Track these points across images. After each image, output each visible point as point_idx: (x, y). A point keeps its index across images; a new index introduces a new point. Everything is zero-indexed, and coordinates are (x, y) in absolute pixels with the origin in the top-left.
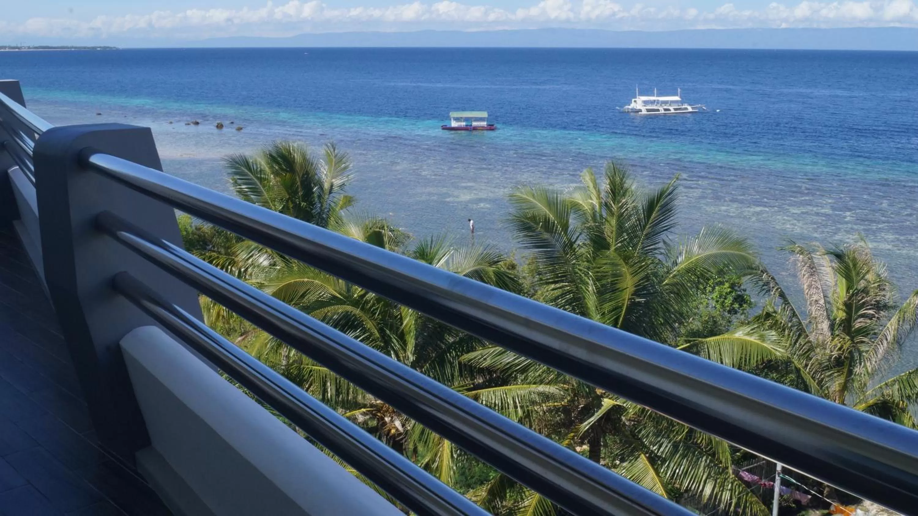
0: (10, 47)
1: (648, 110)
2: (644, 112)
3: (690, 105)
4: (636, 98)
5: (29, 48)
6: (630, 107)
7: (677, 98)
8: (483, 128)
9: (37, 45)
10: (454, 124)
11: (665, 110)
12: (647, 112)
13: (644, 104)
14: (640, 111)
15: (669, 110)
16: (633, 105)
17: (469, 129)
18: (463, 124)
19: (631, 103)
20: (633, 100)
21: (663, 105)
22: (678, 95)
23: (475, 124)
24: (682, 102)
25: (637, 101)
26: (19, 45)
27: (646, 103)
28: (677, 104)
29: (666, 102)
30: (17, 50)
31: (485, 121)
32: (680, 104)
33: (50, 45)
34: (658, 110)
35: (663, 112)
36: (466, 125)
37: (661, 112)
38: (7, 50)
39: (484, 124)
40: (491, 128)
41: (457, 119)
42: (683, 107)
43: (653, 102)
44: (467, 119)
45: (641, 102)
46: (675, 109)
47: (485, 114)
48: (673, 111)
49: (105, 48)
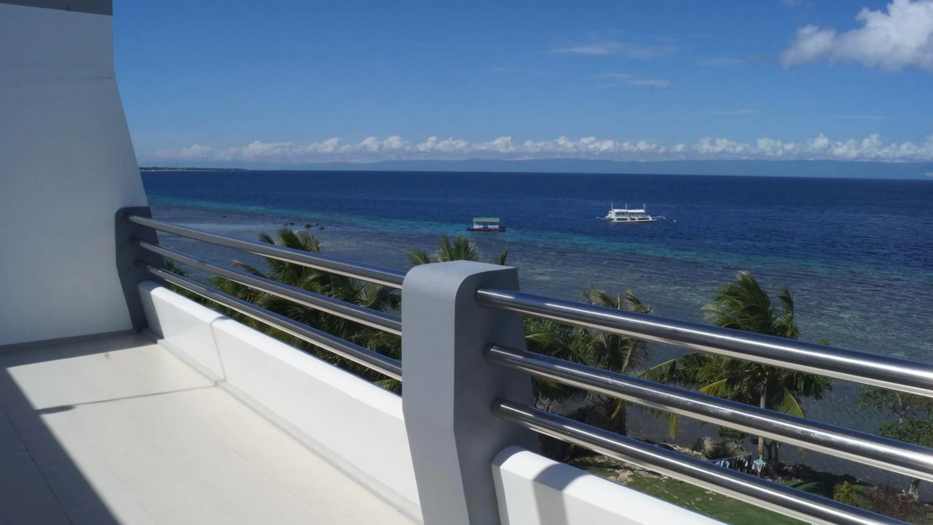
0: (169, 169)
1: (618, 219)
2: (615, 221)
3: (651, 216)
4: (611, 210)
5: (182, 169)
6: (607, 217)
7: (642, 211)
8: (496, 230)
9: (188, 167)
10: (476, 227)
11: (631, 219)
12: (618, 220)
13: (616, 215)
14: (613, 219)
15: (635, 219)
16: (609, 216)
17: (486, 230)
18: (482, 226)
19: (608, 214)
20: (610, 212)
21: (631, 216)
22: (643, 209)
23: (490, 227)
24: (646, 214)
25: (612, 213)
26: (175, 167)
27: (618, 214)
28: (642, 215)
29: (633, 214)
30: (174, 170)
31: (497, 225)
32: (645, 215)
33: (198, 167)
34: (626, 219)
35: (630, 221)
36: (484, 228)
37: (628, 221)
38: (166, 170)
39: (497, 227)
40: (502, 229)
41: (478, 223)
42: (647, 217)
43: (623, 214)
44: (484, 224)
45: (614, 213)
46: (639, 219)
47: (497, 220)
48: (637, 220)
49: (237, 169)
